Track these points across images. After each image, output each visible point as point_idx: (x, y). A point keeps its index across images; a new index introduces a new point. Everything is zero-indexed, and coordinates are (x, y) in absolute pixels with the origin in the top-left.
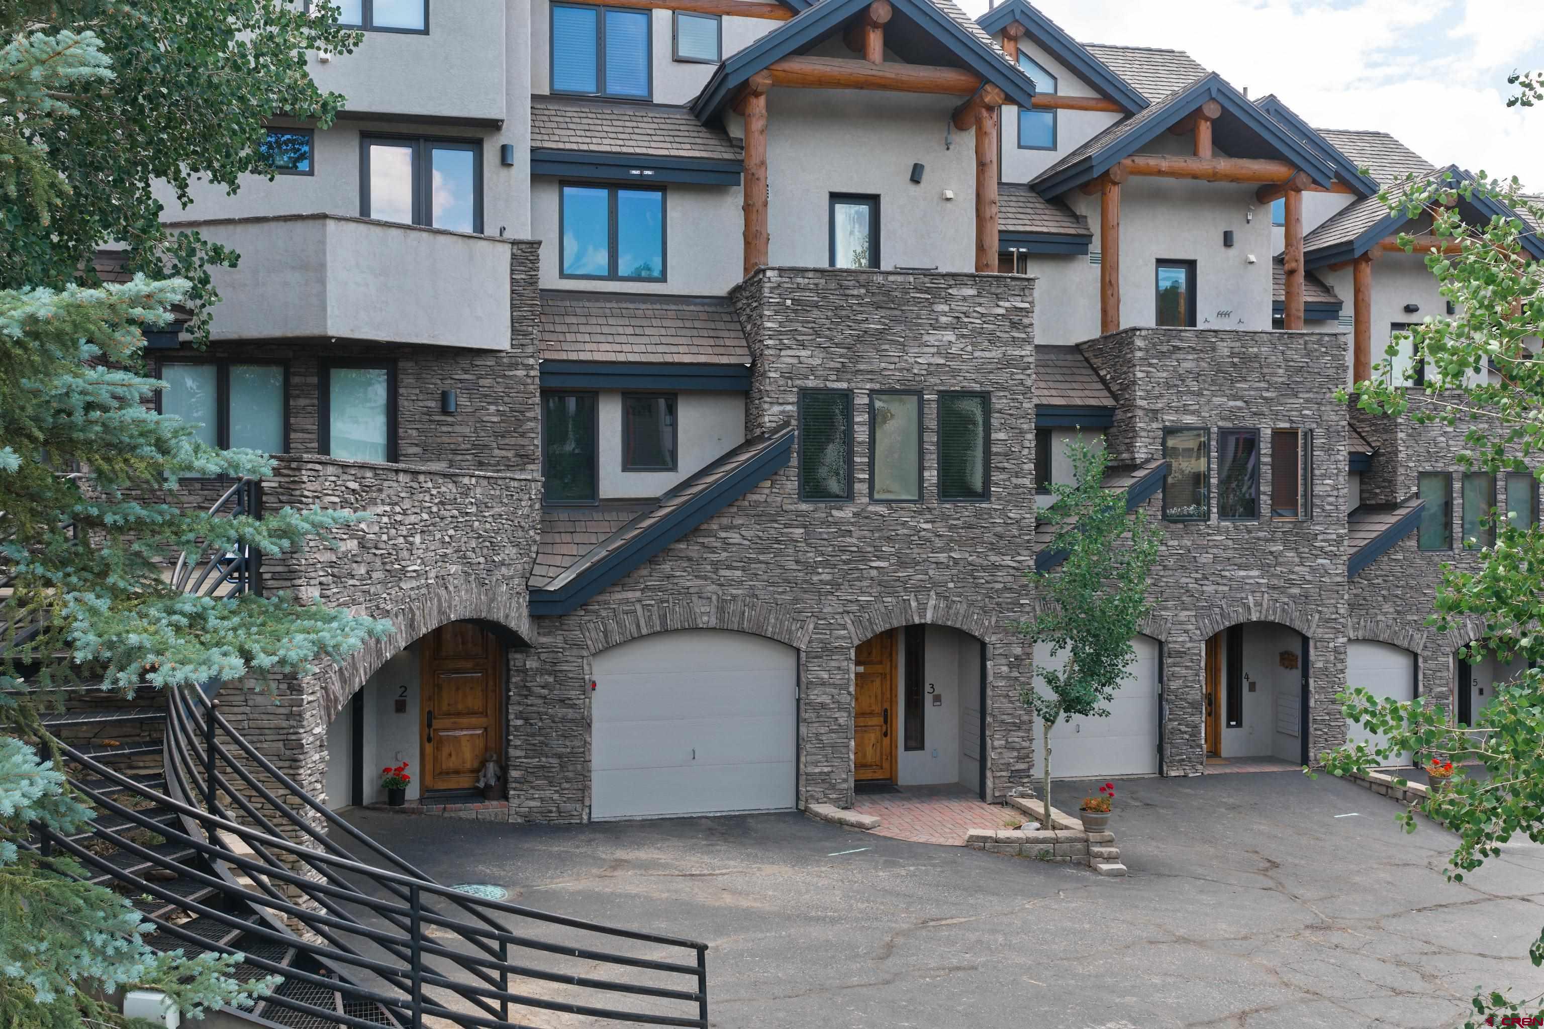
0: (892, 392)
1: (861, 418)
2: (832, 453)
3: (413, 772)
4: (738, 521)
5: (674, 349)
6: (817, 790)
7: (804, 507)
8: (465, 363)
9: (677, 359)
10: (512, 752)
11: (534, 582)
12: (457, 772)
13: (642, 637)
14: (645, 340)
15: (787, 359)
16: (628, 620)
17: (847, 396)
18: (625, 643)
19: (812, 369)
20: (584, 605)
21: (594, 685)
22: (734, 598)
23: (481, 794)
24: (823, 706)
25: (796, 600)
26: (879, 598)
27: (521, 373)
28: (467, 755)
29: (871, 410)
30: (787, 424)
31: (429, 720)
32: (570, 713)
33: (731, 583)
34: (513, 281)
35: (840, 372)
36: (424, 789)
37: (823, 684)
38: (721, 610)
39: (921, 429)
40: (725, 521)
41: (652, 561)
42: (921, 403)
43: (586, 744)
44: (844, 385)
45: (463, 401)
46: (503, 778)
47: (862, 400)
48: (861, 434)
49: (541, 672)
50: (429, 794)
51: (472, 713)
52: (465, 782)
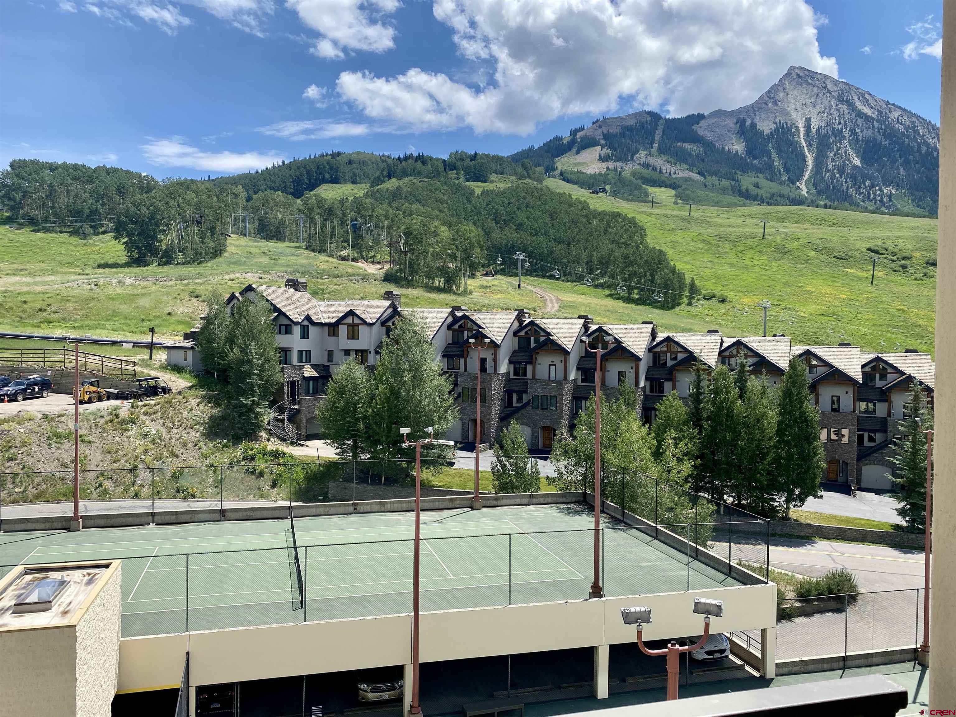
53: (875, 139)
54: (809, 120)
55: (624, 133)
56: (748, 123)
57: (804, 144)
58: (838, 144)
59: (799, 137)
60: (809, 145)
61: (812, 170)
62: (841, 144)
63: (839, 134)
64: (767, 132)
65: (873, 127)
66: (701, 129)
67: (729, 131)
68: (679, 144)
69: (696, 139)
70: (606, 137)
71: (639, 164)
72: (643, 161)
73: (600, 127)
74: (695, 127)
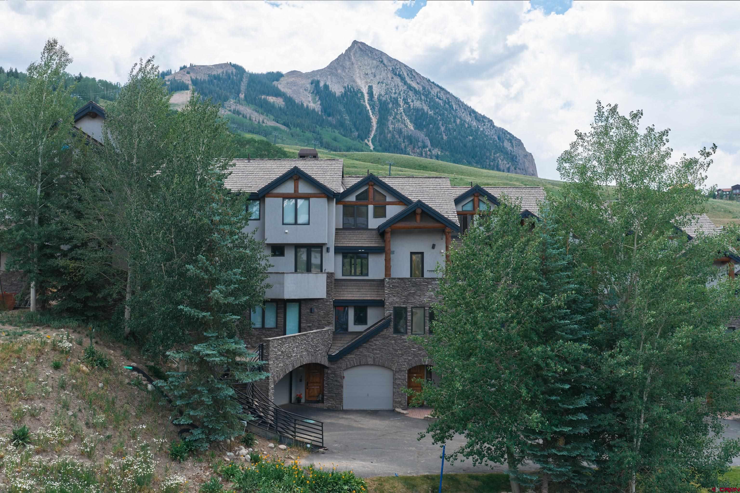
0: (417, 307)
1: (409, 314)
2: (402, 322)
3: (303, 396)
4: (378, 339)
5: (366, 295)
6: (398, 405)
7: (395, 335)
8: (316, 301)
9: (366, 298)
10: (325, 392)
11: (330, 353)
12: (314, 396)
13: (355, 366)
14: (359, 293)
15: (391, 300)
16: (352, 362)
17: (406, 308)
18: (351, 367)
19: (397, 302)
20: (341, 358)
21: (344, 377)
22: (377, 357)
23: (318, 402)
24: (399, 384)
25: (393, 358)
26: (413, 358)
27: (328, 303)
28: (316, 393)
29: (412, 312)
30: (390, 315)
31: (307, 384)
32: (338, 384)
33: (376, 354)
34: (327, 282)
35: (404, 303)
36: (306, 400)
37: (399, 379)
38: (374, 360)
39: (425, 316)
40: (375, 339)
41: (357, 348)
42: (425, 310)
43: (342, 391)
44: (405, 306)
45: (316, 310)
46: (323, 398)
47: (409, 309)
48: (409, 318)
49: (331, 374)
50: (307, 401)
51: (317, 383)
52: (315, 399)
53: (423, 109)
54: (370, 88)
55: (212, 81)
56: (322, 84)
57: (368, 108)
58: (395, 110)
59: (364, 102)
60: (373, 108)
61: (376, 131)
62: (397, 110)
63: (395, 102)
64: (338, 94)
65: (421, 99)
66: (281, 86)
67: (305, 90)
68: (263, 97)
69: (278, 93)
70: (195, 82)
71: (230, 111)
72: (233, 108)
73: (188, 73)
74: (275, 83)
